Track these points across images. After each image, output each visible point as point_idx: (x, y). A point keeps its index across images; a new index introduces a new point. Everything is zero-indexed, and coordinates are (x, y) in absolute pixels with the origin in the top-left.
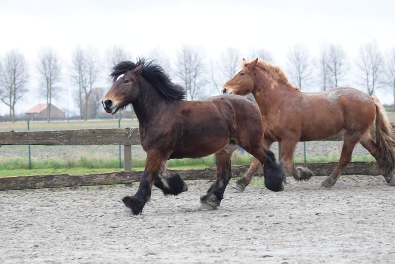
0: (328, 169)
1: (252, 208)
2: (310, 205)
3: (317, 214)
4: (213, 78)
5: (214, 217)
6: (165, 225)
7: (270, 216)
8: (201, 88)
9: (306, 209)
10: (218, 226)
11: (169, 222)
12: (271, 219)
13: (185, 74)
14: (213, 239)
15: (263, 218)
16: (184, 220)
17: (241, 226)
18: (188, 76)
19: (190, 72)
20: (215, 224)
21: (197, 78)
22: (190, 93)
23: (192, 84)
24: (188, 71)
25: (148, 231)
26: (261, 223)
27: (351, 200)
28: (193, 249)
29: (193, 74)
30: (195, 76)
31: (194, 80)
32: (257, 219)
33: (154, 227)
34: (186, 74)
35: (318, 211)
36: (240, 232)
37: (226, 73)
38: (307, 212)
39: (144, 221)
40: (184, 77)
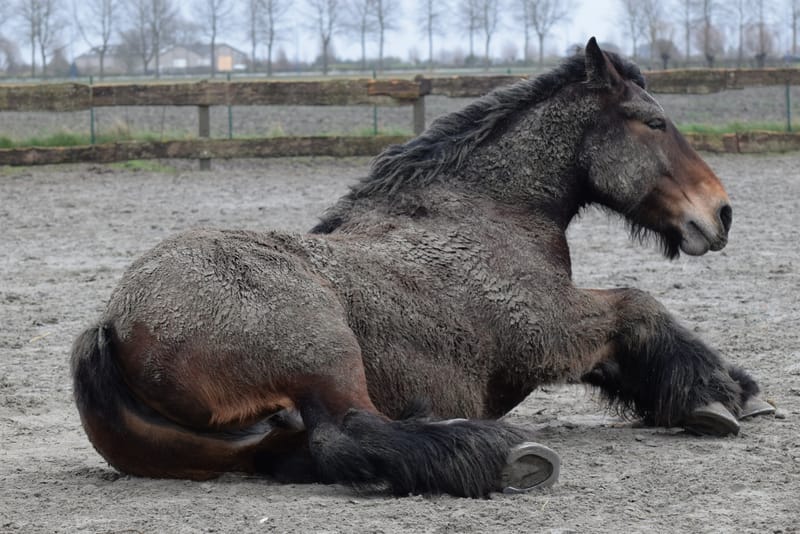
0: (271, 148)
1: (165, 202)
2: (248, 198)
3: (260, 209)
4: (75, 17)
5: (111, 213)
6: (42, 224)
7: (193, 211)
8: (58, 33)
9: (242, 203)
10: (119, 224)
11: (47, 219)
12: (193, 216)
13: (30, 11)
14: (115, 240)
15: (183, 213)
16: (67, 217)
17: (154, 224)
18: (36, 14)
19: (39, 8)
20: (113, 222)
21: (51, 16)
22: (40, 40)
23: (43, 27)
24: (35, 7)
25: (18, 231)
26: (182, 221)
27: (308, 190)
28: (90, 252)
29: (44, 10)
30: (47, 14)
31: (45, 20)
32: (175, 216)
33: (25, 227)
34: (33, 9)
35: (261, 204)
36: (153, 231)
37: (97, 9)
38: (246, 205)
39: (9, 219)
40: (30, 16)
